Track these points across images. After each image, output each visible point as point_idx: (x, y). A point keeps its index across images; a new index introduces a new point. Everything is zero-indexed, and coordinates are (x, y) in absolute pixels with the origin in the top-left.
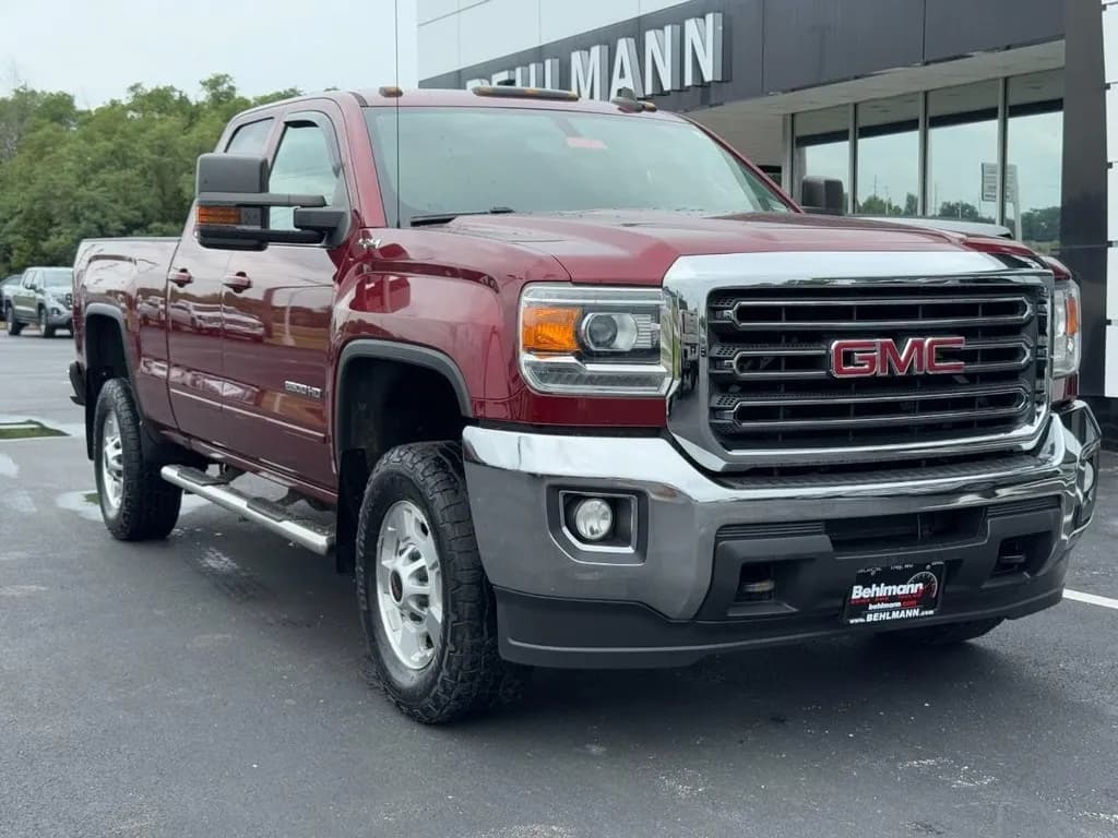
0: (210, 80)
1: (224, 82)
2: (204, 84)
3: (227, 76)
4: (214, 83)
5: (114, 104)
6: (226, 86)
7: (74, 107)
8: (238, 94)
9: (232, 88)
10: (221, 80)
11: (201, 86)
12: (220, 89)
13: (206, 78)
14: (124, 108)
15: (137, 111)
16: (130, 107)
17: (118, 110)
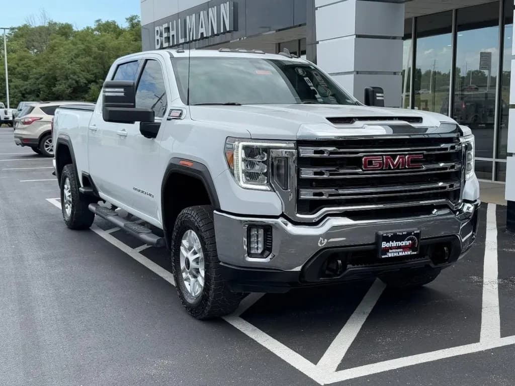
0: (130, 18)
1: (136, 18)
2: (127, 19)
3: (137, 16)
4: (131, 19)
5: (88, 28)
6: (136, 20)
7: (73, 30)
9: (139, 21)
10: (134, 18)
11: (126, 20)
12: (134, 21)
13: (128, 17)
14: (93, 30)
15: (98, 31)
16: (95, 30)
17: (90, 31)
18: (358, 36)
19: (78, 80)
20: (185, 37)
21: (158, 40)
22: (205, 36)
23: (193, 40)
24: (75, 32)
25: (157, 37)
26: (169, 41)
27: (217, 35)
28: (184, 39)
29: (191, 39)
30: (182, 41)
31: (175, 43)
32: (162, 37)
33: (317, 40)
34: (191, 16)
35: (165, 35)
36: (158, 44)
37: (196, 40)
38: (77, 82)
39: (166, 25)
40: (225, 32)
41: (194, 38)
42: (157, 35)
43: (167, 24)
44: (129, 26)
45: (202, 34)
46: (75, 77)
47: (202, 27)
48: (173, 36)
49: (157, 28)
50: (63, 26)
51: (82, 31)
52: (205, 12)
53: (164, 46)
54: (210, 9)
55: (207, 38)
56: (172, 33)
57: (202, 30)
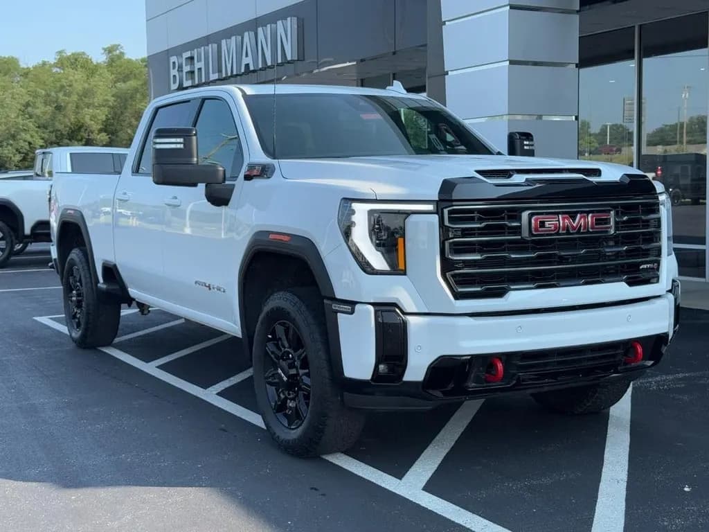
1: (117, 49)
2: (105, 50)
3: (119, 45)
4: (109, 50)
5: (44, 64)
6: (118, 52)
7: (19, 66)
8: (126, 57)
9: (122, 53)
10: (115, 48)
11: (103, 51)
12: (115, 53)
13: (106, 47)
14: (51, 66)
15: (59, 68)
16: (55, 65)
17: (47, 67)
18: (512, 62)
19: (30, 139)
20: (220, 71)
21: (174, 76)
22: (252, 68)
23: (232, 76)
24: (23, 69)
25: (174, 72)
26: (193, 79)
27: (271, 67)
28: (217, 74)
29: (229, 74)
30: (214, 76)
31: (203, 81)
32: (182, 71)
33: (446, 70)
34: (228, 40)
35: (186, 69)
36: (174, 82)
37: (237, 75)
38: (30, 143)
39: (188, 54)
40: (286, 62)
41: (235, 73)
42: (174, 68)
43: (189, 52)
44: (107, 61)
45: (247, 66)
46: (28, 137)
47: (247, 56)
48: (200, 69)
49: (173, 59)
50: (5, 60)
51: (35, 68)
52: (252, 34)
53: (185, 85)
54: (260, 30)
55: (254, 71)
56: (197, 65)
57: (245, 61)
